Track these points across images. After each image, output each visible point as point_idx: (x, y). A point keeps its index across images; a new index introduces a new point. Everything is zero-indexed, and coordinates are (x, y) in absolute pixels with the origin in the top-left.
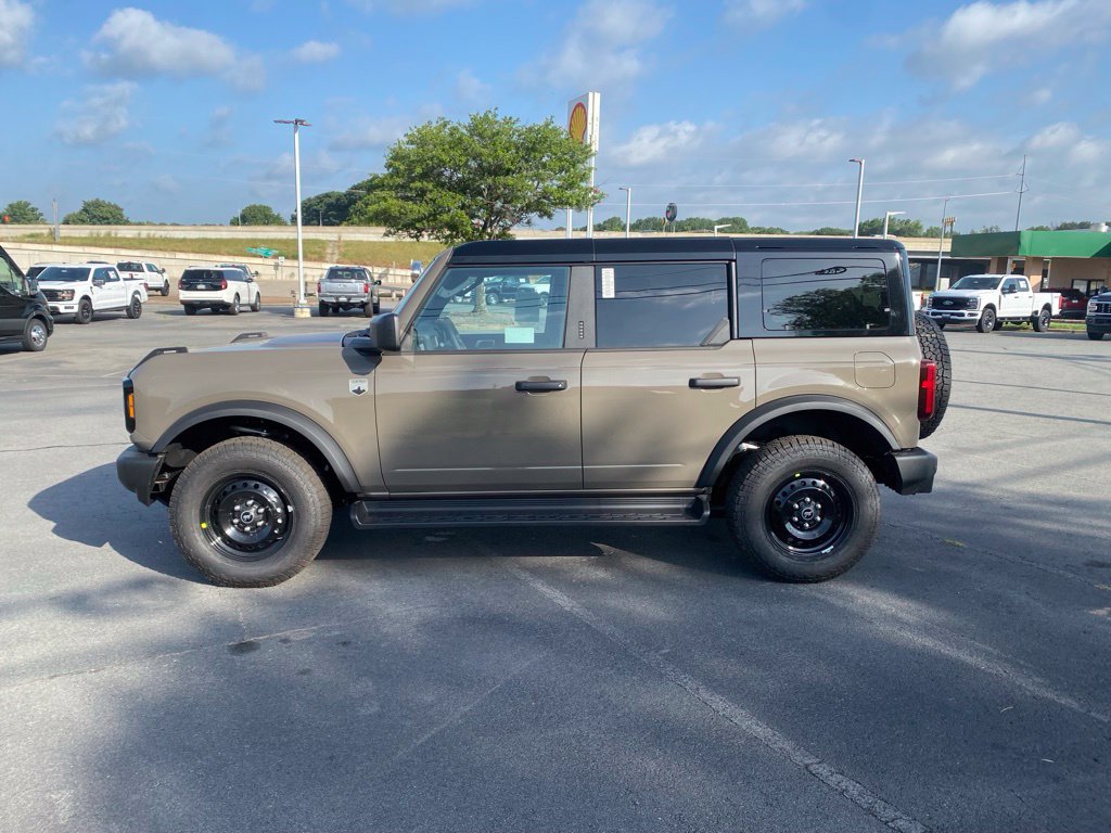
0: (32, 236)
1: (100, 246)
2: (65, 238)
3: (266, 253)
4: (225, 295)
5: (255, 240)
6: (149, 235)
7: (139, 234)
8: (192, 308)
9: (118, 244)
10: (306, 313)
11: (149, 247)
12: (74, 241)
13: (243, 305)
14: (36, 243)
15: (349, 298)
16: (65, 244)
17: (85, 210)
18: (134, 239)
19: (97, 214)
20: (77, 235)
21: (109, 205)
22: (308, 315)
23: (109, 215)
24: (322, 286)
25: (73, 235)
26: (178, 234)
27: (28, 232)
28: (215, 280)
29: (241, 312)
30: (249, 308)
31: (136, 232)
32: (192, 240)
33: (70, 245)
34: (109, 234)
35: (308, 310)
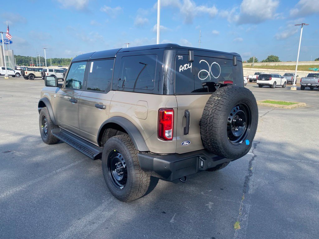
0: (247, 66)
1: (264, 68)
2: (255, 66)
3: (316, 70)
4: (271, 82)
5: (313, 65)
6: (278, 65)
7: (276, 65)
8: (261, 86)
9: (269, 68)
10: (295, 89)
11: (277, 68)
12: (257, 67)
13: (277, 85)
14: (247, 68)
15: (311, 84)
16: (254, 68)
17: (268, 58)
18: (273, 66)
19: (271, 59)
20: (258, 65)
21: (275, 56)
22: (296, 89)
23: (274, 60)
24: (302, 80)
25: (257, 65)
26: (287, 64)
27: (246, 65)
28: (268, 77)
29: (276, 87)
30: (281, 86)
31: (275, 64)
32: (291, 66)
33: (256, 68)
34: (267, 65)
35: (296, 88)
